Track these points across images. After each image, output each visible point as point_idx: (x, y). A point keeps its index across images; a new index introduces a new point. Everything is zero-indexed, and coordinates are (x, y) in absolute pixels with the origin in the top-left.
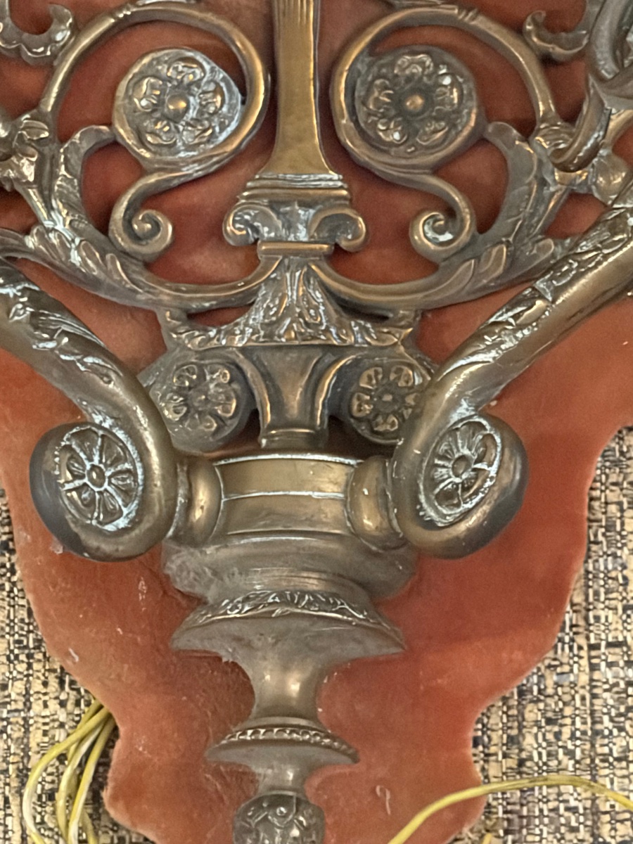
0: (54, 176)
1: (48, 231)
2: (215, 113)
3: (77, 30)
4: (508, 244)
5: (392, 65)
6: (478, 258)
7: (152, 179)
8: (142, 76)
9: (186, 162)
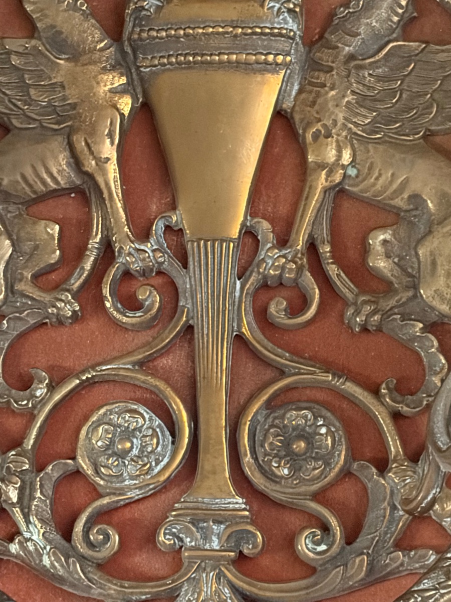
0: (32, 498)
1: (27, 540)
2: (152, 452)
3: (52, 388)
4: (368, 554)
5: (283, 417)
6: (346, 565)
7: (105, 501)
8: (99, 423)
9: (130, 488)
